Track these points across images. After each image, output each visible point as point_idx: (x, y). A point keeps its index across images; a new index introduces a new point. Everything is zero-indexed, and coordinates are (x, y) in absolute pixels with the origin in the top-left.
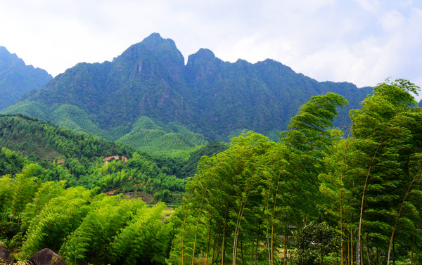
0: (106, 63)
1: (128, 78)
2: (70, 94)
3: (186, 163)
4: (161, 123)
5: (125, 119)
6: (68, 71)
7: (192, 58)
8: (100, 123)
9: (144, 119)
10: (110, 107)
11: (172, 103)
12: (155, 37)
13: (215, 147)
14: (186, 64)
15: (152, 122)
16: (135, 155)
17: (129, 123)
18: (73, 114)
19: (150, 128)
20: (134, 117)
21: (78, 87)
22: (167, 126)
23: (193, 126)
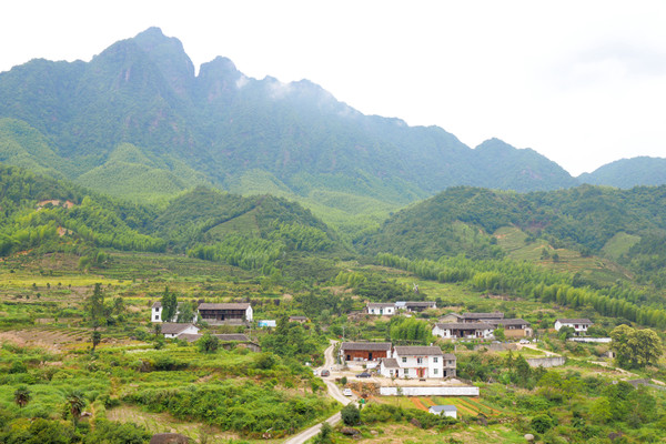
0: (79, 63)
1: (109, 87)
2: (17, 103)
3: (162, 213)
4: (151, 154)
5: (99, 145)
6: (15, 68)
7: (204, 67)
8: (62, 148)
9: (128, 147)
10: (78, 127)
11: (170, 128)
12: (155, 32)
13: (202, 194)
14: (197, 74)
15: (139, 152)
16: (86, 200)
17: (105, 151)
18: (19, 132)
19: (133, 160)
20: (113, 143)
21: (31, 93)
22: (159, 159)
23: (197, 161)
